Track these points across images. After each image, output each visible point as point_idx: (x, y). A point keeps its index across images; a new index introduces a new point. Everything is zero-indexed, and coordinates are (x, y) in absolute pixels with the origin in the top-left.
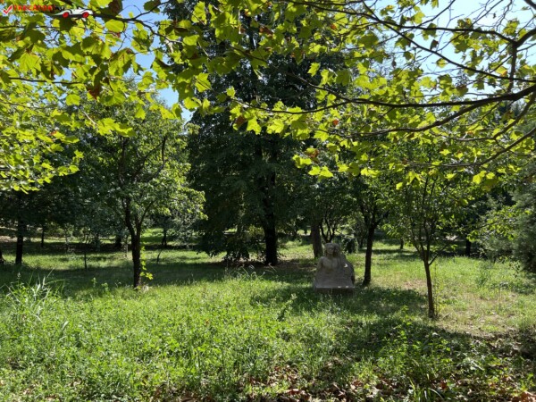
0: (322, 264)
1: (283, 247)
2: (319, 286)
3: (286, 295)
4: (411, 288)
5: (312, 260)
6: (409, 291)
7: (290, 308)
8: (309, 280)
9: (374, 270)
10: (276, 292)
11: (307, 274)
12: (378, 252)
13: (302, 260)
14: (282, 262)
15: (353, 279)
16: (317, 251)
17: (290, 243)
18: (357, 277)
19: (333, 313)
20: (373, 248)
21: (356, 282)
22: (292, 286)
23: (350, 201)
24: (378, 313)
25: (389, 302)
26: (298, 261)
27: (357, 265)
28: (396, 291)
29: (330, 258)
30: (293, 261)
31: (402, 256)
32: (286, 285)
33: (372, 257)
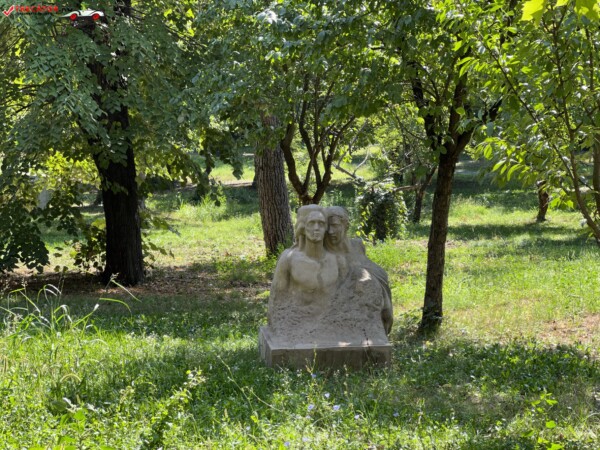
0: (288, 274)
1: (163, 225)
2: (277, 344)
3: (170, 374)
4: (567, 342)
5: (258, 265)
6: (561, 349)
7: (182, 416)
8: (248, 326)
9: (453, 289)
10: (135, 367)
11: (240, 308)
12: (467, 233)
13: (225, 264)
14: (159, 273)
15: (387, 318)
16: (276, 236)
17: (187, 211)
18: (398, 314)
19: (320, 425)
20: (452, 221)
21: (396, 329)
22: (192, 346)
23: (380, 68)
24: (461, 420)
25: (498, 387)
26: (212, 268)
27: (403, 274)
28: (519, 351)
29: (314, 254)
30: (196, 268)
31: (543, 243)
32: (172, 343)
33: (448, 250)
